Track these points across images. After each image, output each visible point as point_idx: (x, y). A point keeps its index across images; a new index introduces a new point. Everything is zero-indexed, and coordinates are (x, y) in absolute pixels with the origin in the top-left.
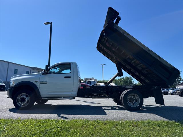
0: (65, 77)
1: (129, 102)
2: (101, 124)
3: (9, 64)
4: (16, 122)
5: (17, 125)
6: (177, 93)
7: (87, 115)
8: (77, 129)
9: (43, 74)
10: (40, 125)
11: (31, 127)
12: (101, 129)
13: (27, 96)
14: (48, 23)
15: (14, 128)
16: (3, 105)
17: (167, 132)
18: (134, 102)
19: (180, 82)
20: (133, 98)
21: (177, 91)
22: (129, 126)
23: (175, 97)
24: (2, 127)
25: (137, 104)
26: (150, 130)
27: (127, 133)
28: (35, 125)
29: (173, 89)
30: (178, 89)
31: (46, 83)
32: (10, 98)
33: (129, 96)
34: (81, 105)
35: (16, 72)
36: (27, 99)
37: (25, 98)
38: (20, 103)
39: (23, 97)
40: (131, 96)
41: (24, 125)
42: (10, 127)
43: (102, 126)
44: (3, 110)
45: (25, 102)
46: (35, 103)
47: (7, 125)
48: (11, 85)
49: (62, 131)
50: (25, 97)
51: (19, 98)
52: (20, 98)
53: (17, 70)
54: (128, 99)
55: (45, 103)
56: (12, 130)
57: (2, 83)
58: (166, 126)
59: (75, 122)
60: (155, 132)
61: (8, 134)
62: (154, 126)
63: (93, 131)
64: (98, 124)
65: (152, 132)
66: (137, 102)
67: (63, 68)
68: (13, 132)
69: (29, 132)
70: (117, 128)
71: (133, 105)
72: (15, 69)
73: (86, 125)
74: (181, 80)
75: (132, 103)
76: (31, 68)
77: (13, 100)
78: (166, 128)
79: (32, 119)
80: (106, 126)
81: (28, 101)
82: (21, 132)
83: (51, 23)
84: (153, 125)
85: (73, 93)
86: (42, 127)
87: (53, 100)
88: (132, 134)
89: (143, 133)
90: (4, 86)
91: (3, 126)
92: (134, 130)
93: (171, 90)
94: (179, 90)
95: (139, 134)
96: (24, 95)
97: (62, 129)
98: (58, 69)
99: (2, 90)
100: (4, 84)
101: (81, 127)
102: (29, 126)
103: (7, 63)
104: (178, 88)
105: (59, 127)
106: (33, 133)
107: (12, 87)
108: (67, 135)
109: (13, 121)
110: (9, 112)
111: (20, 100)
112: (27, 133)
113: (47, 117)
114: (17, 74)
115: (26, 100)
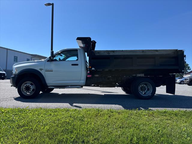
0: (72, 65)
1: (141, 91)
2: (114, 113)
3: (8, 50)
4: (24, 111)
5: (26, 114)
6: (185, 82)
7: (98, 105)
8: (90, 119)
9: (48, 61)
10: (51, 115)
11: (42, 116)
12: (116, 119)
13: (32, 84)
14: (49, 4)
15: (23, 117)
16: (6, 93)
17: (186, 122)
18: (145, 91)
19: (187, 71)
20: (145, 86)
21: (185, 80)
22: (144, 115)
23: (184, 86)
24: (10, 117)
25: (149, 93)
26: (167, 120)
27: (143, 123)
28: (45, 114)
29: (181, 78)
30: (186, 78)
31: (52, 71)
32: (14, 86)
33: (141, 85)
34: (89, 94)
35: (16, 60)
36: (32, 87)
37: (30, 87)
38: (25, 92)
39: (28, 86)
40: (142, 85)
41: (33, 114)
42: (19, 117)
43: (117, 115)
44: (7, 98)
45: (30, 91)
46: (41, 92)
47: (16, 115)
48: (14, 73)
49: (75, 121)
50: (30, 85)
51: (23, 87)
52: (25, 87)
53: (17, 57)
54: (140, 88)
55: (51, 92)
56: (22, 119)
57: (2, 71)
58: (184, 115)
59: (87, 111)
60: (173, 122)
61: (18, 124)
62: (172, 115)
63: (108, 120)
64: (111, 114)
65: (169, 121)
66: (148, 91)
67: (68, 55)
68: (23, 122)
69: (40, 122)
70: (132, 118)
71: (145, 93)
72: (15, 57)
73: (99, 114)
74: (188, 69)
75: (144, 92)
76: (31, 55)
77: (17, 89)
78: (184, 118)
79: (41, 108)
80: (120, 116)
81: (33, 90)
82: (31, 122)
83: (53, 4)
84: (169, 114)
85: (81, 82)
86: (53, 116)
87: (60, 88)
88: (149, 124)
89: (161, 123)
90: (4, 74)
91: (12, 116)
92: (151, 120)
93: (179, 79)
94: (188, 79)
95: (156, 124)
96: (28, 84)
97: (75, 119)
98: (63, 55)
99: (3, 79)
100: (4, 72)
101: (95, 116)
102: (39, 115)
103: (6, 50)
104: (186, 76)
105: (71, 117)
106: (44, 123)
107: (15, 75)
108: (81, 125)
109: (21, 111)
110: (15, 100)
111: (24, 89)
112: (39, 123)
113: (56, 107)
114: (17, 61)
115: (31, 89)
